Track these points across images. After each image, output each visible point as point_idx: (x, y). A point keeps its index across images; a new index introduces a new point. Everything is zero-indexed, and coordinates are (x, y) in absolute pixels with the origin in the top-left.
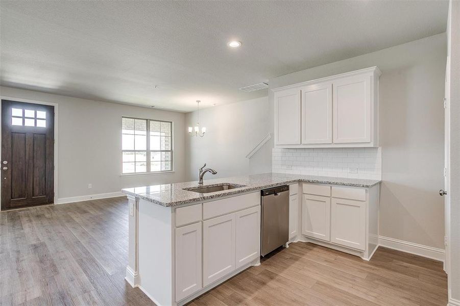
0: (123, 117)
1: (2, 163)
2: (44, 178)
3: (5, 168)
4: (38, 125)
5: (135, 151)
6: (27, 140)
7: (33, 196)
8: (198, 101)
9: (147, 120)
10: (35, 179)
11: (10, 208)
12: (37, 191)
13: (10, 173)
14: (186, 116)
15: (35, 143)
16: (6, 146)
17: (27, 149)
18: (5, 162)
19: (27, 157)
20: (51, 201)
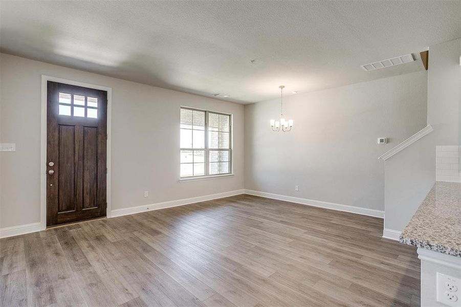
0: (181, 108)
1: (48, 165)
2: (95, 184)
3: (51, 172)
4: (89, 116)
5: (193, 150)
6: (76, 134)
7: (83, 207)
8: (282, 87)
9: (206, 112)
10: (85, 185)
11: (57, 223)
12: (87, 200)
13: (57, 177)
14: (246, 109)
15: (86, 138)
16: (52, 143)
17: (77, 148)
18: (51, 164)
19: (76, 158)
20: (104, 214)
